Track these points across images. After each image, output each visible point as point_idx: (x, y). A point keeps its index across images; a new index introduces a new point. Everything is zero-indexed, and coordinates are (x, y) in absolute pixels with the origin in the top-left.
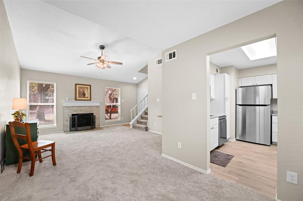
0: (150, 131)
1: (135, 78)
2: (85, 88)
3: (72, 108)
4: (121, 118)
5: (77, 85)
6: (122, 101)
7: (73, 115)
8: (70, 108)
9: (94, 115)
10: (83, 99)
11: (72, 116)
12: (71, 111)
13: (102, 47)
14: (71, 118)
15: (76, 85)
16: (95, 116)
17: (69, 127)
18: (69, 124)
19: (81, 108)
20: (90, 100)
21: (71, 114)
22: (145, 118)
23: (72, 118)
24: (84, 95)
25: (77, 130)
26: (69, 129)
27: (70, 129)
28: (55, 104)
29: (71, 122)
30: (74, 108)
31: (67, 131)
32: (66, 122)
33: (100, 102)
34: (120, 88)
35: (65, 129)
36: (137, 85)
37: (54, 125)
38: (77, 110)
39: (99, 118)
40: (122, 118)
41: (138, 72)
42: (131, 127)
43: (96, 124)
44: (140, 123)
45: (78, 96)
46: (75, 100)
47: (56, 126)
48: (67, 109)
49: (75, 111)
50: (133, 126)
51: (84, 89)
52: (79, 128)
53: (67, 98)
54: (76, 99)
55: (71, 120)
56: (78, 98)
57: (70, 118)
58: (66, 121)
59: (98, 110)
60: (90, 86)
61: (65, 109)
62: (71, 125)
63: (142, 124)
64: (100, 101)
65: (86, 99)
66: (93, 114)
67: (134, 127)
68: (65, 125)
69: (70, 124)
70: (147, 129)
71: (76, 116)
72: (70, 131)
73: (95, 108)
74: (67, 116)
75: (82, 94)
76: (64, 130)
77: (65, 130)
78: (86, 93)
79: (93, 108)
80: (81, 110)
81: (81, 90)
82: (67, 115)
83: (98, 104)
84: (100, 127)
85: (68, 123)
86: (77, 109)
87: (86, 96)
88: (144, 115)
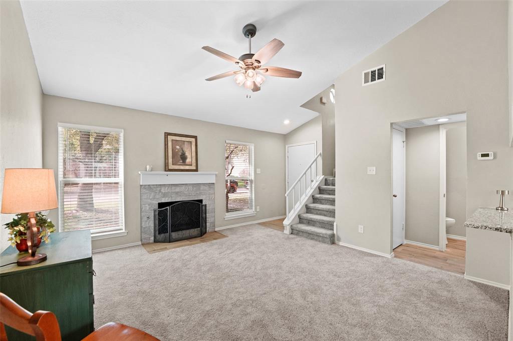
0: (341, 244)
1: (287, 122)
2: (185, 142)
3: (158, 189)
4: (256, 208)
5: (169, 136)
6: (258, 173)
7: (161, 205)
8: (154, 189)
9: (204, 203)
10: (182, 167)
11: (159, 208)
12: (157, 197)
13: (250, 31)
14: (157, 213)
15: (167, 135)
16: (206, 205)
17: (153, 232)
18: (152, 225)
19: (178, 189)
20: (196, 170)
21: (156, 202)
22: (319, 212)
23: (160, 213)
24: (184, 158)
25: (170, 241)
26: (152, 238)
27: (155, 237)
28: (121, 179)
29: (157, 222)
30: (163, 190)
31: (148, 241)
32: (146, 221)
33: (216, 175)
34: (253, 144)
35: (145, 239)
36: (286, 138)
37: (122, 229)
38: (169, 192)
39: (214, 211)
40: (258, 207)
41: (301, 106)
42: (287, 231)
43: (207, 224)
44: (309, 223)
45: (170, 160)
46: (166, 171)
47: (124, 231)
48: (147, 191)
49: (165, 195)
50: (292, 229)
51: (184, 144)
52: (174, 235)
53: (148, 167)
54: (167, 169)
55: (157, 216)
56: (171, 167)
57: (155, 211)
58: (145, 219)
59: (211, 192)
60: (195, 137)
61: (144, 191)
62: (157, 228)
63: (314, 226)
64: (217, 173)
65: (187, 168)
66: (201, 201)
67: (295, 232)
68: (145, 228)
69: (155, 227)
70: (333, 240)
71: (168, 207)
72: (156, 241)
73: (206, 188)
74: (148, 209)
75: (179, 156)
76: (141, 241)
77: (143, 241)
78: (188, 154)
79: (202, 188)
80: (177, 193)
81: (178, 147)
82: (149, 205)
83: (212, 180)
84: (216, 229)
85: (150, 224)
86: (169, 190)
87: (188, 160)
88: (311, 203)
